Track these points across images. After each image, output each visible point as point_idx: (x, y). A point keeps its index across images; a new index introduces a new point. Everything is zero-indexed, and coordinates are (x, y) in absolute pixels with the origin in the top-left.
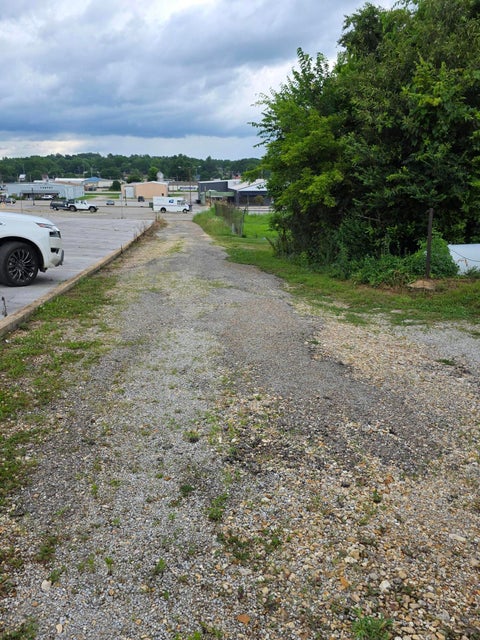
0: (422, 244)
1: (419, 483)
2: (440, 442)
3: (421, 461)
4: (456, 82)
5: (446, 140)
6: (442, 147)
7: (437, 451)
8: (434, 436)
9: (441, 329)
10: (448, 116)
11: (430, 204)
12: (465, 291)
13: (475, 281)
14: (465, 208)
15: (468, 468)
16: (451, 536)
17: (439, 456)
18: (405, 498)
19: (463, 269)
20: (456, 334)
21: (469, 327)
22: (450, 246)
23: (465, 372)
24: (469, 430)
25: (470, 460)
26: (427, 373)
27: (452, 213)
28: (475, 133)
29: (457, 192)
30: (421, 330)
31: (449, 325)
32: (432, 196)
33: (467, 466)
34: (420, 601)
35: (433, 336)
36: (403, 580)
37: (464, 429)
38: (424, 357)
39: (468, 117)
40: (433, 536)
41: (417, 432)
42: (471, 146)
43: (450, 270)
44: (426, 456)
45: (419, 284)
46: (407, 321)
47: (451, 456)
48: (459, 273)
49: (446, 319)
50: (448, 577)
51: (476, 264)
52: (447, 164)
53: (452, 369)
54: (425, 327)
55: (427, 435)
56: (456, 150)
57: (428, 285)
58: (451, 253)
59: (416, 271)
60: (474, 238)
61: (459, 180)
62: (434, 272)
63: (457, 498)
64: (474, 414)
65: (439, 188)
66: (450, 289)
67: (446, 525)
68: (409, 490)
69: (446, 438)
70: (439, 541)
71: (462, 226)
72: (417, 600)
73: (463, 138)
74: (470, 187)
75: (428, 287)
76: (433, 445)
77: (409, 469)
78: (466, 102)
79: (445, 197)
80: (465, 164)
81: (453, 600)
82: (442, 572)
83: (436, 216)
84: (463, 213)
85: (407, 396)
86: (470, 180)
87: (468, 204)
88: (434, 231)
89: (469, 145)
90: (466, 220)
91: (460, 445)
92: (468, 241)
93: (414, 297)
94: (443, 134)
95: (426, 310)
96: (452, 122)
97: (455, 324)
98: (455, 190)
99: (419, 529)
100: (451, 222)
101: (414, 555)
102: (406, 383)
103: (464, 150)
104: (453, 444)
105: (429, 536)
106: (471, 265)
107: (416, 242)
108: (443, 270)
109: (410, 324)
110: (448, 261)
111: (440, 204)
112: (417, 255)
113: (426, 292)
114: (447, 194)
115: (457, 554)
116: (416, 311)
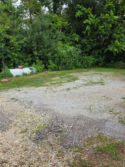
0: (3, 69)
1: (6, 132)
2: (12, 120)
3: (7, 126)
4: (3, 28)
5: (3, 43)
6: (3, 44)
7: (11, 122)
8: (10, 119)
9: (10, 91)
10: (3, 36)
11: (3, 59)
12: (16, 81)
13: (17, 78)
14: (12, 60)
15: (19, 123)
16: (15, 142)
17: (12, 123)
18: (3, 138)
19: (14, 75)
20: (14, 91)
21: (17, 89)
22: (10, 70)
23: (17, 100)
24: (19, 114)
25: (19, 121)
26: (8, 103)
27: (9, 61)
28: (10, 41)
29: (9, 56)
30: (6, 92)
31: (13, 89)
32: (3, 57)
33: (18, 123)
34: (8, 163)
35: (9, 93)
36: (3, 160)
37: (17, 114)
38: (7, 99)
39: (8, 37)
40: (11, 144)
41: (6, 119)
42: (10, 45)
43: (11, 76)
44: (8, 124)
45: (4, 80)
46: (1, 90)
47: (14, 122)
48: (13, 76)
49: (12, 88)
50: (15, 153)
51: (17, 73)
52: (5, 49)
53: (14, 100)
54: (6, 91)
55: (8, 119)
56: (7, 45)
57: (6, 80)
58: (11, 71)
59: (2, 77)
60: (16, 67)
61: (9, 53)
62: (7, 76)
63: (16, 132)
64: (20, 110)
65: (4, 55)
66: (12, 80)
67: (14, 140)
68: (4, 135)
69: (13, 118)
70: (12, 145)
71: (12, 64)
72: (7, 163)
73: (8, 42)
74: (12, 55)
75: (6, 81)
76: (10, 121)
77: (4, 129)
78: (7, 34)
79: (6, 57)
80: (10, 49)
81: (16, 158)
82: (14, 152)
83: (5, 62)
84: (12, 61)
85: (2, 110)
86: (12, 53)
87: (12, 59)
88: (5, 66)
89: (10, 44)
90: (13, 63)
91: (16, 119)
92: (14, 68)
93: (3, 84)
94: (3, 41)
95: (7, 87)
96: (4, 38)
97: (14, 89)
98: (8, 55)
99: (7, 144)
100: (9, 64)
101: (6, 152)
102: (2, 107)
103: (9, 45)
104: (15, 119)
105: (10, 145)
106: (16, 74)
107: (1, 69)
108: (9, 76)
109: (2, 91)
110: (10, 73)
111: (5, 59)
112: (2, 72)
113: (6, 82)
114: (7, 56)
115: (17, 146)
116: (4, 87)
